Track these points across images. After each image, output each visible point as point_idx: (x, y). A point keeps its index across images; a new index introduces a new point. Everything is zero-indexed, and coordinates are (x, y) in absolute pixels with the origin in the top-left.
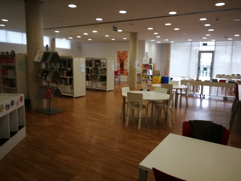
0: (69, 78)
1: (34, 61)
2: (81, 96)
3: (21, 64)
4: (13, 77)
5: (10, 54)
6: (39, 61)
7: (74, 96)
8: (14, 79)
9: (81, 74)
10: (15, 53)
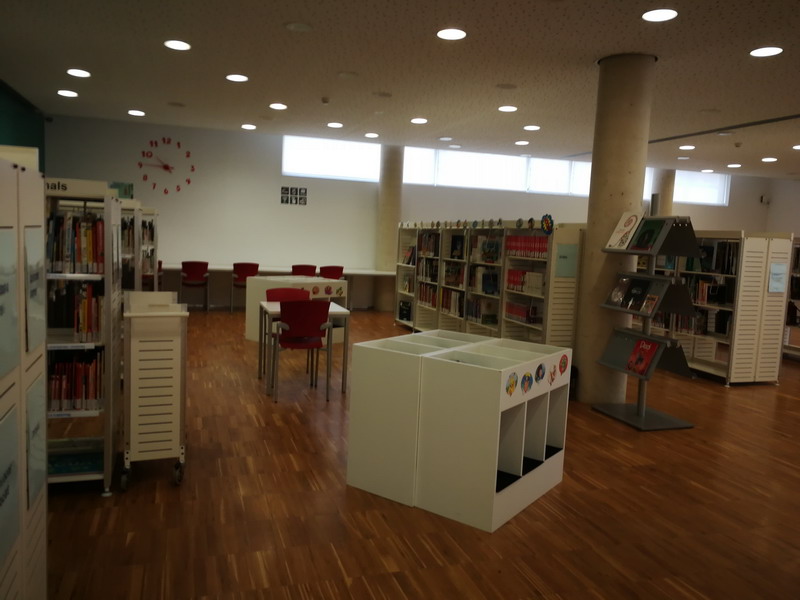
0: (715, 308)
1: (607, 247)
2: (758, 380)
3: (565, 257)
4: (538, 295)
5: (537, 225)
6: (624, 247)
7: (728, 377)
8: (541, 301)
9: (766, 298)
10: (552, 222)
